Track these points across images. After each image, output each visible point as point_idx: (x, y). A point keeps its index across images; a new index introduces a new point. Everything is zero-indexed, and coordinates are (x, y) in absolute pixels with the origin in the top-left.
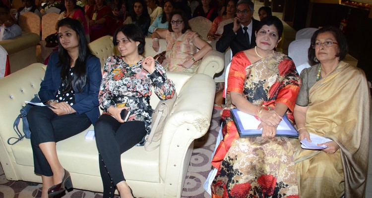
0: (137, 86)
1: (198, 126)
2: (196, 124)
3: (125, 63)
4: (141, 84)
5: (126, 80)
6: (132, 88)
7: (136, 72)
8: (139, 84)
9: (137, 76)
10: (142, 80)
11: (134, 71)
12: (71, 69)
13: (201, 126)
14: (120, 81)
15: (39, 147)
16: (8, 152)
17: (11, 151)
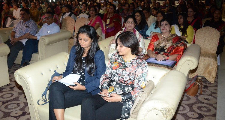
0: (124, 77)
1: (164, 113)
2: (163, 111)
3: (123, 59)
4: (128, 75)
5: (119, 71)
6: (121, 78)
7: (128, 67)
8: (126, 75)
9: (127, 69)
10: (129, 73)
11: (127, 65)
12: (83, 57)
13: (167, 114)
14: (115, 71)
15: (53, 111)
16: (35, 111)
17: (37, 110)
